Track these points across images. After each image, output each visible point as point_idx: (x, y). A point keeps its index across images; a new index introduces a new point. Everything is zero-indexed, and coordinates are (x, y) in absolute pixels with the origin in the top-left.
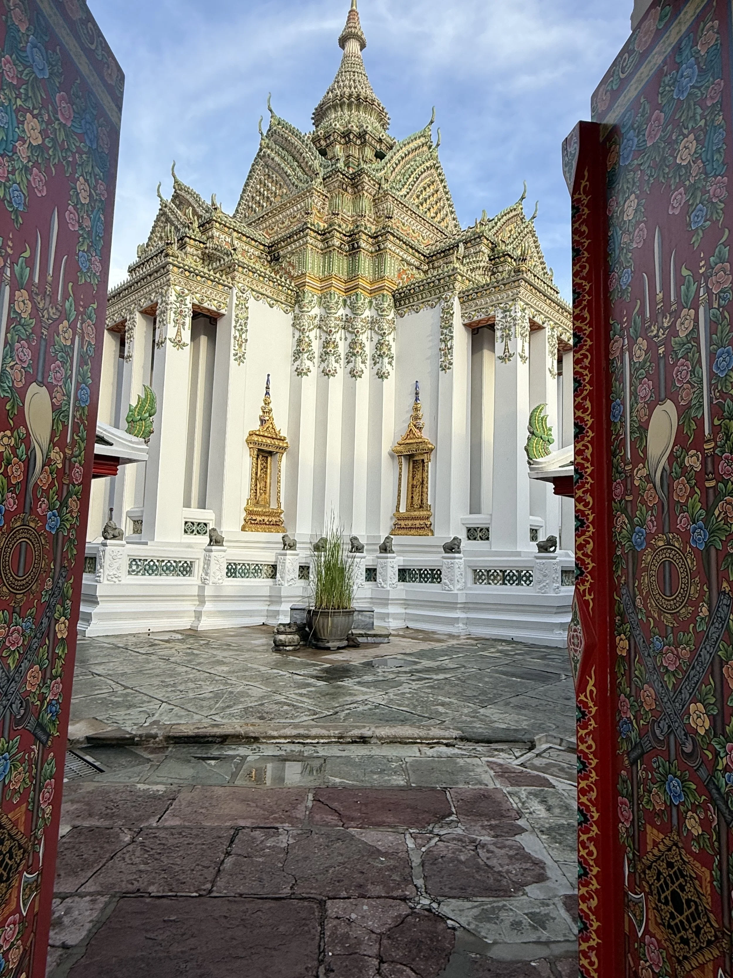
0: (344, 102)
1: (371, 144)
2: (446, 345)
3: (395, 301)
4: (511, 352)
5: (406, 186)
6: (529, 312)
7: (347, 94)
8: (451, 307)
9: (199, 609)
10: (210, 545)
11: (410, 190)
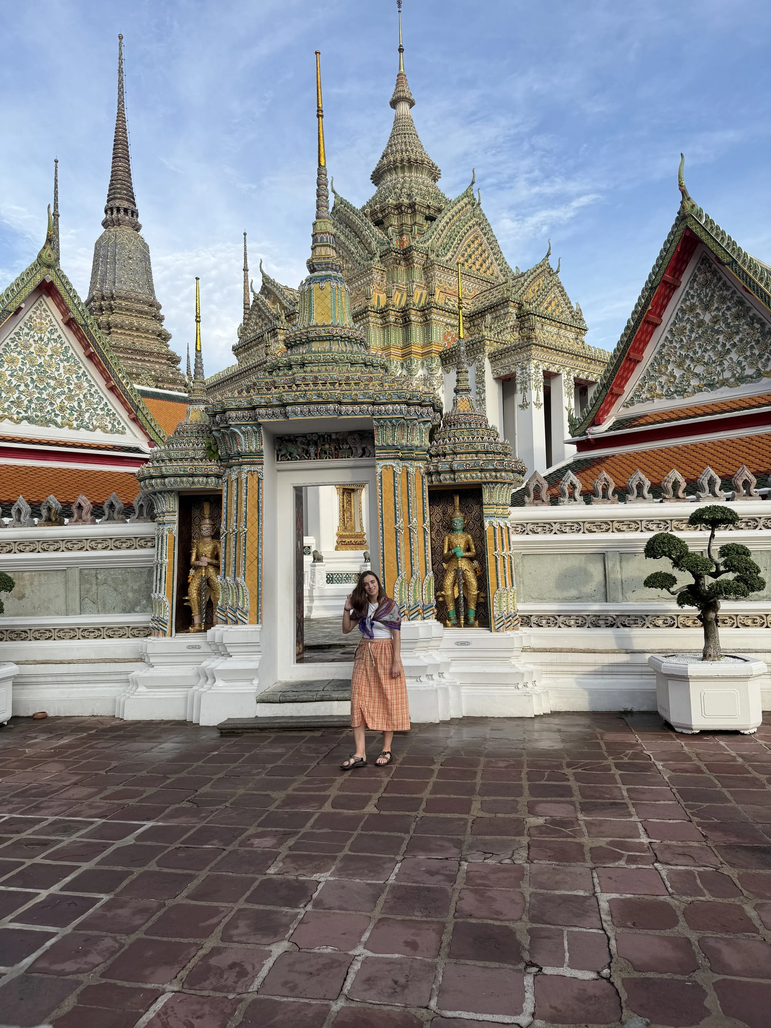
0: (397, 166)
1: (420, 212)
2: (481, 397)
3: (442, 360)
4: (528, 402)
5: (451, 250)
6: (542, 367)
7: (399, 159)
8: (482, 366)
9: (310, 605)
10: (314, 562)
11: (455, 252)
